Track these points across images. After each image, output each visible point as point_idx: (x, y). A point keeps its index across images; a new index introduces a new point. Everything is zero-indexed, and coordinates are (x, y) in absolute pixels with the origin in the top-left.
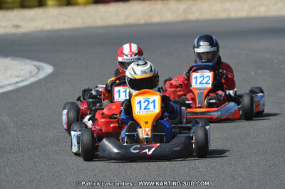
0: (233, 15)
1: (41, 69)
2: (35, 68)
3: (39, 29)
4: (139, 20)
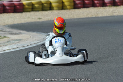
3: (49, 20)
4: (93, 16)
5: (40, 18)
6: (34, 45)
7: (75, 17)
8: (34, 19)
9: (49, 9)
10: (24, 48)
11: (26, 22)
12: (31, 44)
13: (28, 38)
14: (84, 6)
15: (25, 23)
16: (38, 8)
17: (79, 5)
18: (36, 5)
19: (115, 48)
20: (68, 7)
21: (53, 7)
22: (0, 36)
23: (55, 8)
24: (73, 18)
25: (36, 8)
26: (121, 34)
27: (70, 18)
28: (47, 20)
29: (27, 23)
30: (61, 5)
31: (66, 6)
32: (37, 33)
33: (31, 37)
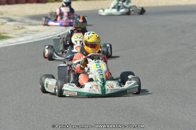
22: (19, 27)
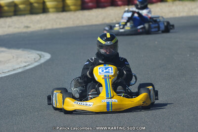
0: (177, 15)
1: (42, 56)
2: (38, 56)
3: (43, 28)
4: (112, 20)
5: (27, 27)
6: (20, 70)
7: (85, 23)
8: (18, 28)
9: (41, 11)
10: (3, 75)
11: (6, 33)
12: (14, 68)
13: (10, 60)
14: (99, 5)
15: (4, 36)
16: (25, 10)
17: (90, 4)
18: (21, 6)
19: (150, 72)
20: (72, 7)
21: (48, 9)
23: (51, 10)
24: (80, 25)
25: (20, 10)
26: (160, 50)
27: (75, 25)
28: (39, 29)
29: (7, 35)
30: (61, 5)
31: (69, 6)
32: (23, 50)
33: (13, 57)
